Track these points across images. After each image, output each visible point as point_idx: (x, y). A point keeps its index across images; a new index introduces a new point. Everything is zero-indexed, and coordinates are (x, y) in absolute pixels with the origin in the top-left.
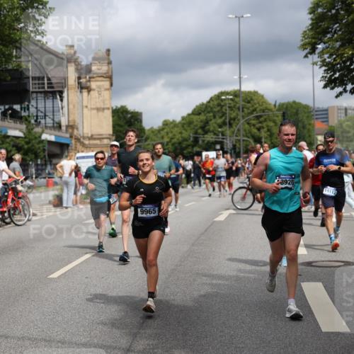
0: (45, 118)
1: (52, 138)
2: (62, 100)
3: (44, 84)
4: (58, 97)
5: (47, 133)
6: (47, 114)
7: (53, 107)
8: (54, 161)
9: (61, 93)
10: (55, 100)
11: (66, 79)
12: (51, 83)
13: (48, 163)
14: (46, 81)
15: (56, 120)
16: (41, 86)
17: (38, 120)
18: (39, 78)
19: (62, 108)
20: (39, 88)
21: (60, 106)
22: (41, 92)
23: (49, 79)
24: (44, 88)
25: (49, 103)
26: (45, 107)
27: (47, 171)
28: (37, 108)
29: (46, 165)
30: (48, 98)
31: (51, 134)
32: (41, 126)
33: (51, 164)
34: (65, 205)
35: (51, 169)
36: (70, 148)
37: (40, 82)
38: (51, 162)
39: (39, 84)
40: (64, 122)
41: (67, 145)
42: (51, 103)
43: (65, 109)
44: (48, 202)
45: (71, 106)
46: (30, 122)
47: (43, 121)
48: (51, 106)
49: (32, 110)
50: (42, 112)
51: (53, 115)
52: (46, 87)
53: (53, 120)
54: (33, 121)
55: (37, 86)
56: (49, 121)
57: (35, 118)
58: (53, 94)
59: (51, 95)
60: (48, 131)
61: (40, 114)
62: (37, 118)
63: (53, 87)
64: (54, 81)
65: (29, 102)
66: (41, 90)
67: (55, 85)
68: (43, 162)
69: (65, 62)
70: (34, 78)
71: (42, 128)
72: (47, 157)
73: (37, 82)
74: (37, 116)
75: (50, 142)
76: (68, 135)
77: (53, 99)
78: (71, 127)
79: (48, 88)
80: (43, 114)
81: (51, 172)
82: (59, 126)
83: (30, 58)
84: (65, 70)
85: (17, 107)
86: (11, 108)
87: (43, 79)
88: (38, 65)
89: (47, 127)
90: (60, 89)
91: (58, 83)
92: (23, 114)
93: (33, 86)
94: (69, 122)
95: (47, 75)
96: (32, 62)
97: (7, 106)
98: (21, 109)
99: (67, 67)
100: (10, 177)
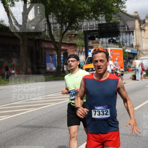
0: (126, 43)
1: (130, 51)
2: (133, 35)
3: (125, 28)
4: (132, 34)
5: (127, 49)
6: (127, 41)
7: (129, 38)
8: (131, 61)
9: (133, 32)
10: (130, 35)
11: (134, 26)
12: (128, 28)
13: (128, 61)
14: (126, 27)
15: (131, 43)
16: (124, 29)
17: (124, 44)
18: (123, 26)
19: (133, 38)
20: (123, 30)
21: (132, 37)
22: (124, 32)
23: (127, 26)
24: (125, 30)
25: (128, 36)
26: (126, 38)
27: (128, 65)
28: (123, 38)
29: (127, 62)
30: (127, 34)
31: (129, 49)
32: (125, 46)
33: (129, 62)
34: (137, 79)
35: (130, 64)
36: (137, 55)
37: (124, 28)
38: (129, 61)
39: (123, 28)
40: (134, 44)
41: (136, 54)
42: (129, 36)
43: (135, 39)
44: (129, 78)
45: (137, 38)
47: (125, 44)
48: (129, 37)
49: (121, 39)
50: (125, 40)
51: (130, 41)
52: (126, 29)
53: (130, 43)
54: (121, 44)
55: (123, 29)
56: (128, 44)
57: (122, 43)
58: (129, 32)
59: (128, 33)
60: (128, 48)
61: (124, 41)
62: (123, 43)
63: (129, 30)
64: (130, 27)
65: (120, 36)
66: (124, 31)
67: (130, 29)
68: (126, 61)
69: (134, 19)
71: (125, 47)
72: (128, 59)
73: (122, 28)
74: (123, 42)
75: (129, 53)
76: (136, 50)
77: (129, 34)
78: (137, 46)
79: (127, 30)
80: (125, 41)
81: (130, 65)
82: (132, 46)
83: (119, 18)
84: (134, 22)
85: (114, 38)
86: (112, 39)
87: (125, 26)
88: (123, 20)
89: (127, 47)
90: (132, 30)
91: (131, 28)
92: (117, 41)
93: (121, 29)
94: (136, 44)
95: (127, 25)
96: (120, 19)
97: (110, 38)
98: (116, 39)
99: (135, 21)
100: (114, 67)
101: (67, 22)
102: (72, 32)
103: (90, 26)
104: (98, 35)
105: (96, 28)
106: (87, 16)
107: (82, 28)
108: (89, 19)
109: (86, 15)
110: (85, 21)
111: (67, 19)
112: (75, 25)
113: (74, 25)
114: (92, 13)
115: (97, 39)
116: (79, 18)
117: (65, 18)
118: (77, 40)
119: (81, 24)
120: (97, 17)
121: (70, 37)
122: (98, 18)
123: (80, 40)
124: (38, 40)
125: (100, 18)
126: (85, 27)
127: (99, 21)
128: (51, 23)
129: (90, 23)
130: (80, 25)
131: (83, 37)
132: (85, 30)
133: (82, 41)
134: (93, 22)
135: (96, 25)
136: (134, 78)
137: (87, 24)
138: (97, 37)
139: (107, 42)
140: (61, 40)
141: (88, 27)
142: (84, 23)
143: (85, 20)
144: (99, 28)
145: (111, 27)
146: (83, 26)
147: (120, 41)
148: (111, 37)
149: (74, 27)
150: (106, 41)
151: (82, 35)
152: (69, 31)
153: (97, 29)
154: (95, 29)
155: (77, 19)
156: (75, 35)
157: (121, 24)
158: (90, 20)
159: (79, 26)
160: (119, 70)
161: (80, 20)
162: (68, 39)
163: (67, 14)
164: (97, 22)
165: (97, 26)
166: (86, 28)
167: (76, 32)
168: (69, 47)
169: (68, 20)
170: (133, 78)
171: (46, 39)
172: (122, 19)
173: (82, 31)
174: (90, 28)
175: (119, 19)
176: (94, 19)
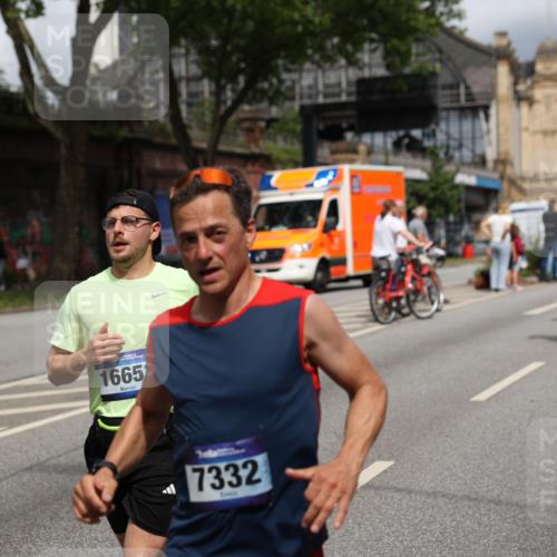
0: (460, 149)
1: (472, 181)
2: (487, 120)
3: (458, 95)
4: (482, 115)
5: (464, 173)
6: (464, 142)
7: (473, 131)
8: (476, 217)
9: (486, 108)
10: (477, 120)
11: (493, 86)
12: (471, 94)
13: (466, 220)
14: (462, 90)
15: (478, 151)
16: (454, 98)
17: (450, 153)
18: (451, 87)
19: (488, 132)
20: (452, 102)
21: (485, 129)
22: (454, 109)
23: (467, 88)
24: (458, 101)
25: (467, 125)
26: (461, 132)
27: (463, 233)
28: (447, 133)
29: (461, 222)
30: (466, 117)
31: (469, 174)
32: (454, 162)
33: (470, 222)
34: (493, 285)
35: (470, 229)
36: (500, 196)
37: (455, 92)
38: (469, 218)
39: (452, 95)
40: (491, 154)
41: (495, 192)
42: (470, 126)
43: (493, 135)
44: (465, 281)
45: (502, 129)
46: (437, 156)
47: (457, 154)
48: (471, 129)
49: (441, 137)
50: (455, 139)
51: (474, 144)
52: (463, 98)
53: (473, 151)
54: (442, 155)
55: (449, 99)
56: (467, 154)
57: (445, 149)
58: (474, 111)
59: (470, 112)
60: (463, 169)
61: (452, 143)
62: (448, 150)
63: (473, 100)
64: (475, 89)
65: (437, 124)
66: (455, 105)
67: (476, 97)
68: (458, 219)
69: (494, 58)
70: (444, 87)
71: (456, 164)
72: (463, 210)
73: (449, 92)
74: (448, 147)
75: (469, 188)
76: (496, 176)
77: (473, 118)
78: (502, 162)
79: (467, 100)
80: (457, 143)
81: (470, 233)
82: (481, 162)
83: (437, 56)
84: (493, 71)
85: (417, 133)
86: (407, 135)
87: (458, 87)
88: (451, 65)
89: (463, 164)
90: (484, 102)
91: (481, 93)
92: (428, 143)
93: (442, 99)
94: (499, 154)
95: (464, 81)
96: (441, 61)
97: (402, 133)
98: (424, 135)
99: (495, 67)
100: (409, 243)
101: (241, 71)
102: (258, 111)
103: (326, 86)
104: (353, 121)
105: (349, 94)
106: (316, 51)
107: (297, 97)
108: (322, 63)
109: (311, 47)
110: (309, 71)
111: (240, 60)
112: (271, 84)
113: (266, 85)
114: (336, 40)
115: (349, 136)
116: (285, 58)
117: (234, 58)
118: (275, 141)
119: (294, 82)
120: (353, 55)
121: (250, 131)
122: (359, 56)
123: (285, 140)
124: (129, 143)
125: (365, 57)
126: (306, 91)
127: (361, 68)
128: (180, 79)
129: (329, 77)
130: (288, 83)
131: (299, 128)
132: (307, 102)
133: (292, 144)
134: (337, 73)
135: (349, 83)
136: (483, 282)
137: (316, 79)
138: (350, 128)
139: (390, 146)
140: (215, 141)
141: (318, 93)
142: (305, 75)
143: (308, 65)
144: (358, 93)
145: (405, 88)
146: (301, 88)
147: (439, 144)
148: (402, 128)
149: (264, 92)
150: (385, 143)
151: (294, 120)
152: (246, 107)
153: (353, 98)
154: (344, 98)
155: (280, 62)
156: (270, 122)
157: (445, 77)
158: (327, 66)
159: (283, 88)
160: (428, 250)
161: (290, 66)
162: (241, 138)
163: (242, 42)
164: (353, 74)
165: (353, 89)
166: (310, 96)
167: (274, 112)
168: (244, 166)
169: (243, 65)
170: (481, 281)
171: (158, 139)
172: (449, 59)
173: (296, 105)
174: (326, 96)
175: (435, 60)
176: (343, 62)
